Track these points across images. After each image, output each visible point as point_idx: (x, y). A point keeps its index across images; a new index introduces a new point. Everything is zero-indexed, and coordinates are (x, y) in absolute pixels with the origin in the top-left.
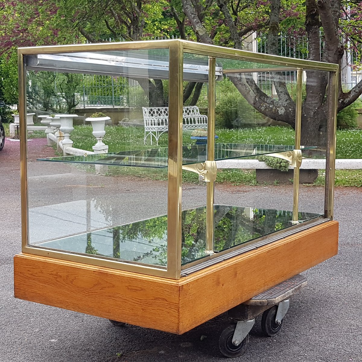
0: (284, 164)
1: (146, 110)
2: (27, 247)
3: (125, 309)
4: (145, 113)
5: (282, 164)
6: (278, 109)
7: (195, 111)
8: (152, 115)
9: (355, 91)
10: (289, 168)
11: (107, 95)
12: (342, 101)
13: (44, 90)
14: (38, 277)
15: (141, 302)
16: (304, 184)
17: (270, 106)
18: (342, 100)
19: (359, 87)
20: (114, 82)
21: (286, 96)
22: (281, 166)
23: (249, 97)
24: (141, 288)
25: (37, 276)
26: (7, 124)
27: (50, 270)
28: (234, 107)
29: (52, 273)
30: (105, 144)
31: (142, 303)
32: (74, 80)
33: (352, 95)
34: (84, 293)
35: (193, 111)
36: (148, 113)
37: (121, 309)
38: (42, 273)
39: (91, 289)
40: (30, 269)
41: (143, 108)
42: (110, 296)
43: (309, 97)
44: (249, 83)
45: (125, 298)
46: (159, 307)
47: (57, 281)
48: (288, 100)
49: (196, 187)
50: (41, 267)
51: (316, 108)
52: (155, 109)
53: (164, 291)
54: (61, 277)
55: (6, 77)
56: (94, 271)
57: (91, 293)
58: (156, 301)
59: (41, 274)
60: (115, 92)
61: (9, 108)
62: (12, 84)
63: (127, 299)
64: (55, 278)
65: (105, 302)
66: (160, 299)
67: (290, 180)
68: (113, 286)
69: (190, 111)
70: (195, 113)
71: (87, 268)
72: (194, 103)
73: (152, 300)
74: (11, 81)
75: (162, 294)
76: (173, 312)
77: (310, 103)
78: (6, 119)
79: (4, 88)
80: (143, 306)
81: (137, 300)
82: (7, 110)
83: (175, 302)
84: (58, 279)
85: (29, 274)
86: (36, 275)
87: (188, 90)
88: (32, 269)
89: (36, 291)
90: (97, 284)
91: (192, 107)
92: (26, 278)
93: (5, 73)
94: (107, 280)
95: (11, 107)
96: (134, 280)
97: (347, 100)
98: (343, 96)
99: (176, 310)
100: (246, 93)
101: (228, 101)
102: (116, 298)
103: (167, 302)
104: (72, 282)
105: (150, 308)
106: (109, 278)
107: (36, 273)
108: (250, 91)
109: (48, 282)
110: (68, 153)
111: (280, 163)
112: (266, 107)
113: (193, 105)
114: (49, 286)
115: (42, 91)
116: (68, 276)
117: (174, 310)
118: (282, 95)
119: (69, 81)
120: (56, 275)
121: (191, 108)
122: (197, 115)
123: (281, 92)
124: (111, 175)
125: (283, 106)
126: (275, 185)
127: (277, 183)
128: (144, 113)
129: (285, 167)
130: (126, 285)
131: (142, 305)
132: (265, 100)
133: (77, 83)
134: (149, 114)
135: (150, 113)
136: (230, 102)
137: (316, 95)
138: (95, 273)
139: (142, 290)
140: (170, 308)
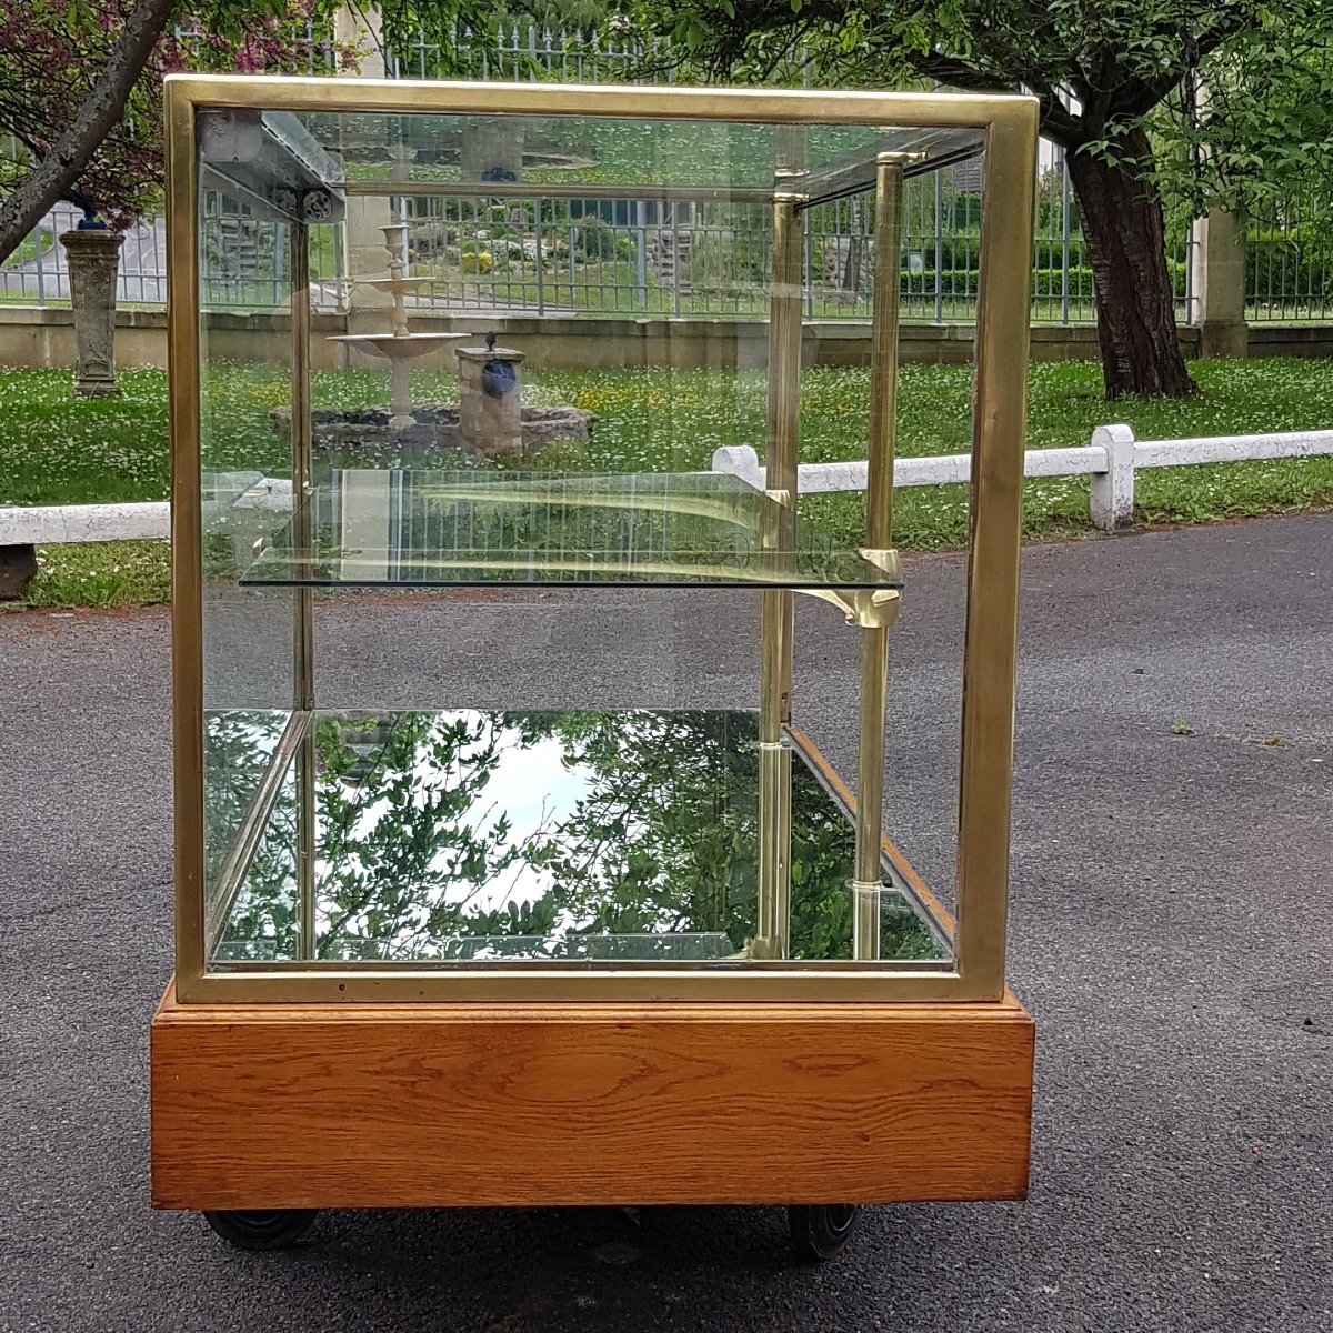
2: (208, 976)
3: (778, 1150)
14: (301, 1099)
15: (857, 1111)
24: (858, 1056)
25: (295, 1094)
27: (378, 1056)
29: (390, 1065)
31: (859, 1115)
34: (568, 1120)
38: (329, 1074)
39: (604, 1102)
40: (250, 1070)
42: (704, 1113)
45: (781, 1108)
46: (939, 1116)
47: (416, 1095)
50: (322, 1052)
53: (966, 1052)
56: (622, 1026)
57: (602, 1118)
58: (927, 1095)
59: (323, 1081)
63: (788, 1109)
64: (402, 1083)
65: (677, 1140)
66: (946, 1086)
68: (723, 1071)
71: (581, 1018)
73: (910, 1092)
75: (953, 1066)
76: (1004, 1123)
80: (866, 1125)
81: (843, 1106)
83: (1013, 1084)
84: (422, 1088)
85: (246, 1091)
86: (291, 1089)
88: (268, 1067)
90: (634, 1077)
92: (228, 1112)
94: (687, 1053)
96: (827, 1033)
99: (1020, 1113)
102: (732, 1114)
103: (978, 1092)
104: (500, 1088)
105: (899, 1125)
106: (700, 1040)
107: (294, 1081)
109: (361, 1108)
114: (369, 1123)
116: (477, 1067)
117: (1008, 1115)
120: (411, 1071)
130: (788, 1056)
131: (863, 1121)
138: (627, 1031)
139: (863, 1061)
140: (993, 1109)
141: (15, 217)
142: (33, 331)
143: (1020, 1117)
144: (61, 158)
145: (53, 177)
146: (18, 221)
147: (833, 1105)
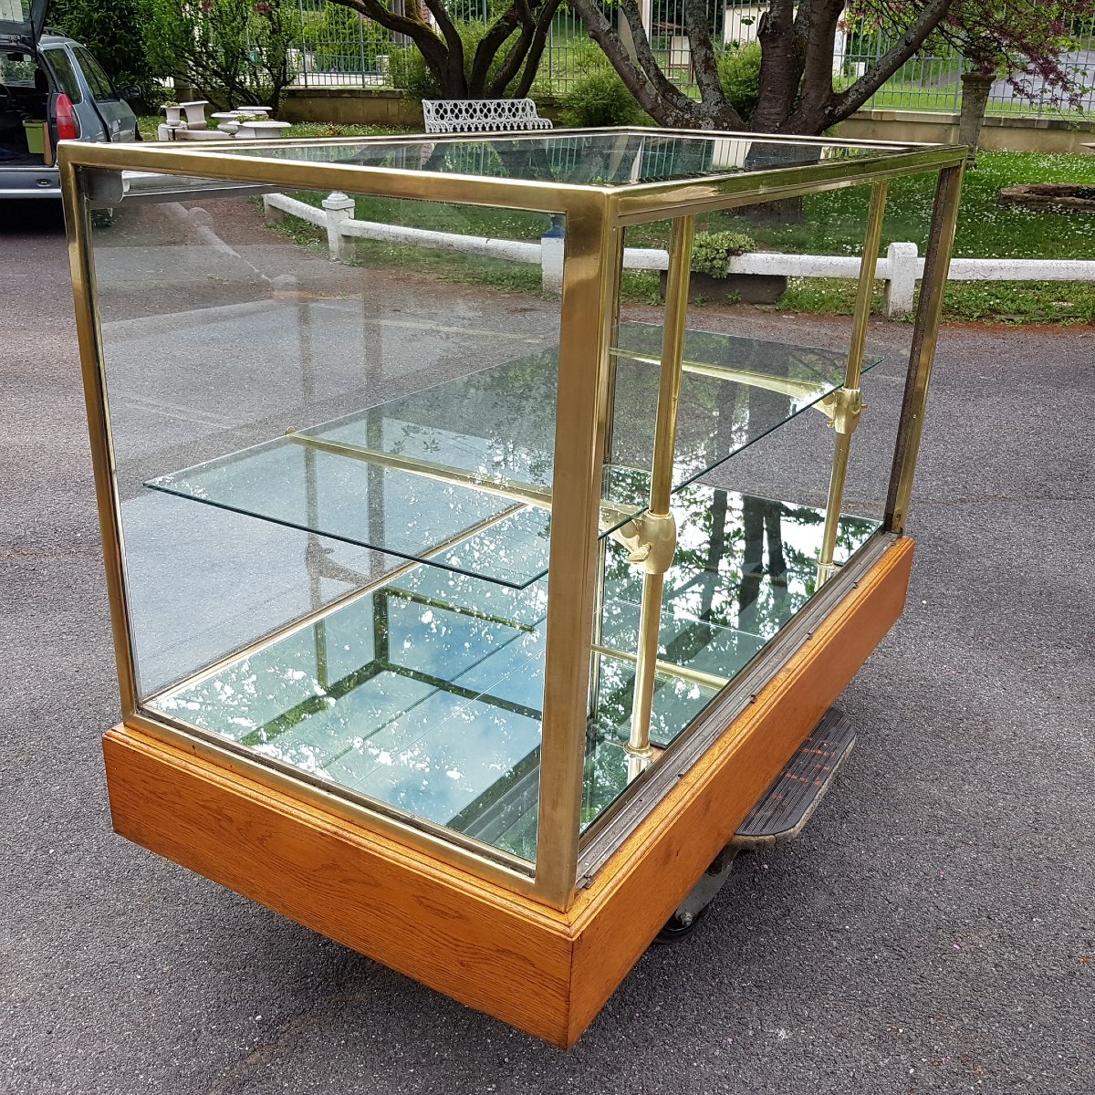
0: (720, 262)
1: (430, 106)
2: (135, 715)
3: (410, 947)
4: (429, 112)
5: (715, 262)
6: (700, 122)
7: (528, 108)
8: (442, 117)
9: (857, 91)
10: (729, 271)
11: (351, 54)
12: (830, 111)
13: (225, 49)
14: (169, 804)
15: (457, 945)
16: (756, 306)
17: (686, 116)
18: (830, 108)
19: (866, 83)
20: (363, 26)
21: (718, 93)
22: (712, 267)
23: (643, 95)
24: (456, 912)
25: (167, 801)
26: (156, 117)
27: (200, 797)
28: (600, 99)
29: (208, 804)
30: (347, 197)
31: (459, 948)
32: (283, 29)
33: (850, 100)
34: (296, 876)
35: (523, 110)
36: (433, 113)
37: (399, 942)
38: (180, 796)
39: (315, 874)
40: (146, 779)
41: (423, 101)
42: (368, 905)
43: (764, 99)
44: (643, 62)
45: (412, 922)
46: (508, 973)
47: (221, 827)
48: (720, 102)
49: (538, 305)
50: (175, 782)
51: (778, 124)
52: (448, 104)
53: (526, 940)
54: (230, 820)
55: (148, 19)
57: (314, 883)
58: (502, 957)
59: (177, 799)
60: (366, 47)
61: (158, 84)
62: (160, 35)
63: (416, 925)
64: (215, 818)
65: (355, 914)
66: (513, 956)
67: (730, 296)
68: (378, 885)
69: (517, 109)
70: (528, 115)
72: (522, 93)
73: (490, 949)
74: (159, 29)
75: (517, 945)
76: (552, 997)
77: (766, 112)
78: (153, 108)
79: (144, 43)
80: (463, 957)
81: (447, 938)
82: (154, 88)
83: (558, 975)
84: (223, 824)
85: (145, 789)
86: (165, 798)
87: (513, 61)
88: (152, 780)
89: (170, 834)
90: (330, 867)
91: (523, 101)
92: (140, 798)
93: (145, 11)
94: (357, 865)
95: (161, 81)
96: (438, 889)
97: (841, 109)
98: (834, 99)
99: (562, 996)
100: (637, 87)
101: (591, 85)
102: (384, 913)
103: (533, 969)
104: (261, 840)
105: (485, 967)
106: (365, 861)
107: (165, 793)
108: (645, 82)
109: (196, 822)
110: (273, 205)
111: (711, 261)
112: (678, 118)
113: (523, 97)
114: (201, 832)
115: (221, 51)
116: (249, 824)
117: (553, 993)
118: (710, 91)
119: (274, 30)
120: (219, 811)
121: (519, 103)
122: (531, 118)
123: (708, 85)
124: (361, 263)
125: (711, 117)
126: (697, 306)
127: (703, 301)
128: (425, 112)
129: (722, 269)
130: (416, 893)
131: (461, 953)
132: (675, 100)
133: (290, 34)
134: (436, 116)
135: (437, 112)
136: (593, 86)
137: (779, 97)
138: (324, 837)
139: (460, 917)
140: (543, 984)
141: (875, 76)
142: (946, 127)
143: (562, 999)
144: (906, 41)
145: (899, 52)
146: (876, 78)
147: (443, 936)
